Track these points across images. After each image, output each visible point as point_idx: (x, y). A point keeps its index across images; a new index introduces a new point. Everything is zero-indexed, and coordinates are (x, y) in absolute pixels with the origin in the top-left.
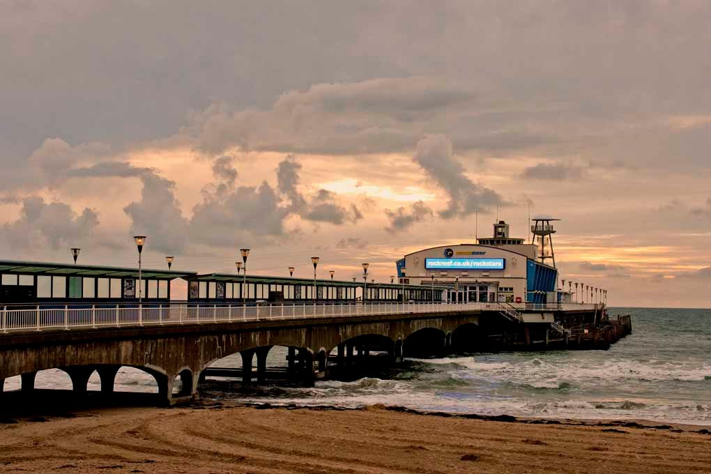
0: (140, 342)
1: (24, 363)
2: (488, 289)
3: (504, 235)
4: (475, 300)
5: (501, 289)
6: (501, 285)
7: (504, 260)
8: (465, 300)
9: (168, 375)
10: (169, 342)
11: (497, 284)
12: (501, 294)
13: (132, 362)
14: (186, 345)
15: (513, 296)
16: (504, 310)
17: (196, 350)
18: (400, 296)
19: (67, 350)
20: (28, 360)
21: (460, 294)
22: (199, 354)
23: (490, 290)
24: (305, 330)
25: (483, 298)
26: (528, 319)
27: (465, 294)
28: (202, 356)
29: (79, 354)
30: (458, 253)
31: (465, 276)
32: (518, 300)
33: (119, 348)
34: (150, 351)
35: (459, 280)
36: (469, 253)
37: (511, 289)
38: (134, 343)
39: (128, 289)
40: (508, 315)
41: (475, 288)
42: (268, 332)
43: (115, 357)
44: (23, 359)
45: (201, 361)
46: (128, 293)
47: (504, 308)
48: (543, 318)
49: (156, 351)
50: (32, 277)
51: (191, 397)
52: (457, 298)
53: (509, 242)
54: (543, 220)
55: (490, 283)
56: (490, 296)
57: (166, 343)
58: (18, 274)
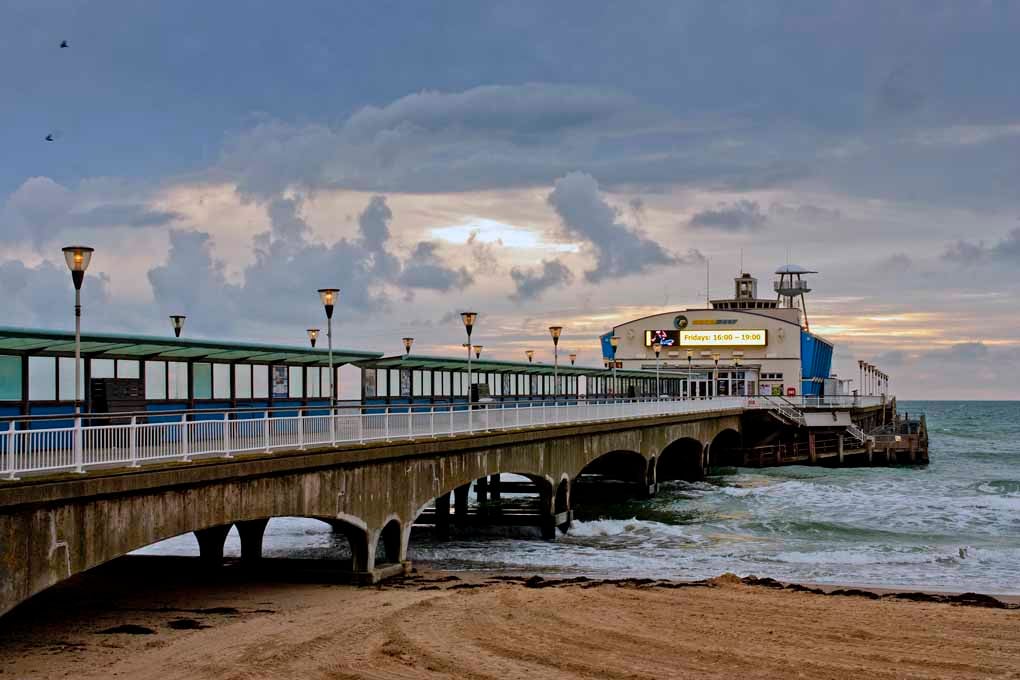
0: (330, 475)
1: (161, 522)
2: (746, 375)
3: (750, 296)
4: (726, 393)
5: (764, 376)
6: (764, 370)
7: (766, 331)
8: (711, 393)
9: (370, 531)
10: (370, 472)
11: (759, 368)
12: (765, 383)
13: (320, 510)
14: (393, 478)
15: (782, 386)
16: (776, 408)
17: (406, 486)
18: (631, 389)
19: (226, 495)
20: (168, 516)
21: (702, 385)
22: (410, 492)
23: (750, 377)
24: (543, 445)
25: (738, 390)
26: (812, 420)
27: (710, 383)
28: (414, 496)
29: (244, 499)
30: (695, 323)
31: (706, 357)
32: (791, 392)
33: (301, 486)
34: (344, 489)
35: (719, 363)
36: (712, 322)
37: (780, 376)
38: (322, 477)
39: (278, 383)
40: (782, 416)
41: (725, 375)
42: (499, 451)
43: (295, 502)
44: (161, 513)
45: (413, 504)
46: (279, 389)
47: (776, 405)
48: (835, 420)
49: (353, 490)
50: (136, 364)
51: (400, 565)
52: (698, 390)
53: (760, 305)
54: (791, 274)
55: (748, 368)
56: (749, 385)
57: (366, 476)
58: (116, 358)
